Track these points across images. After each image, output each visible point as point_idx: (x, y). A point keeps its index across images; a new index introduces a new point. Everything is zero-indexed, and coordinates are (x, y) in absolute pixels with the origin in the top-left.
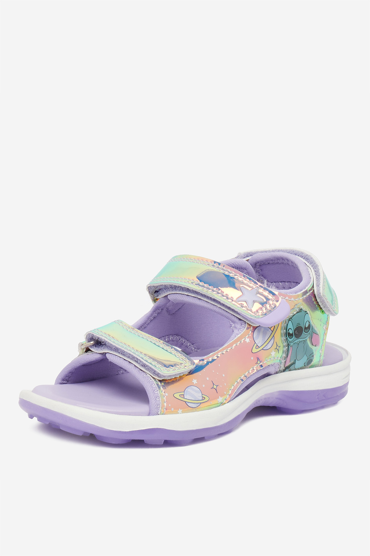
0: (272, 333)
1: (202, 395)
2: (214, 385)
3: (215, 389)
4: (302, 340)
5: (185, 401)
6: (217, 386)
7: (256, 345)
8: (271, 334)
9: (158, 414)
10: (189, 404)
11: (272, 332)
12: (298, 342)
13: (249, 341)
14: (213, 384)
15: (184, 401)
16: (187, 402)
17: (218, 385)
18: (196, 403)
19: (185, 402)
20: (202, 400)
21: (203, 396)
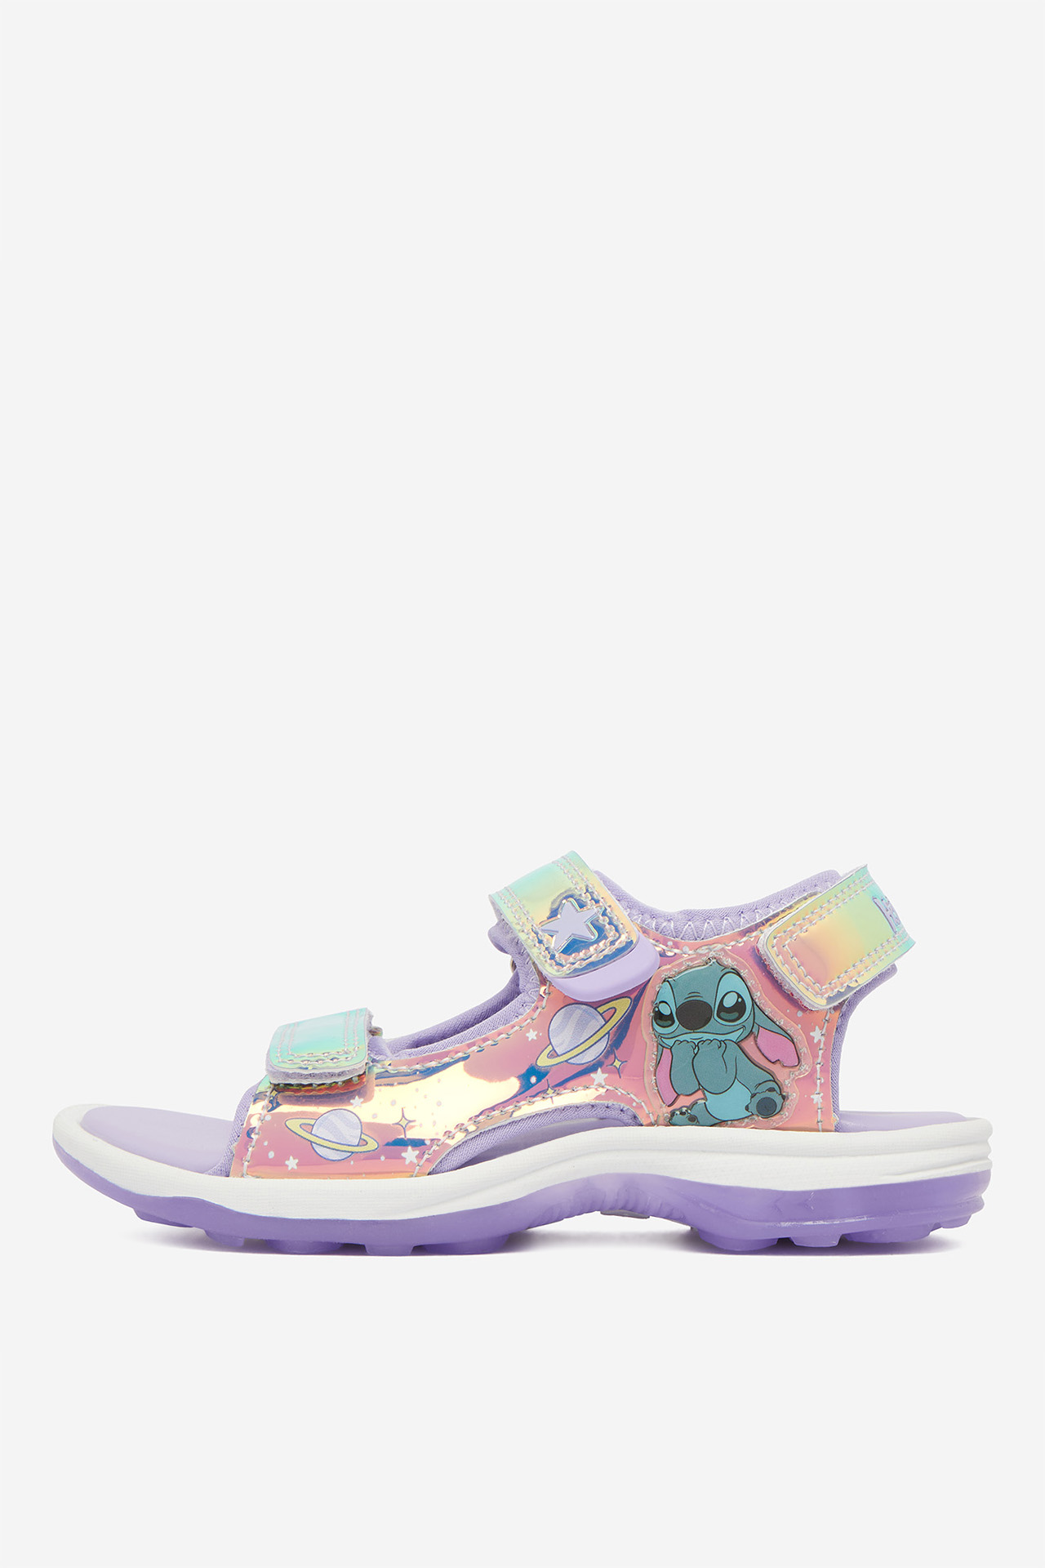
0: (604, 1025)
1: (362, 1132)
2: (404, 1119)
3: (402, 1127)
4: (706, 1036)
5: (311, 1140)
6: (410, 1122)
7: (550, 1048)
8: (602, 1028)
10: (319, 1150)
11: (606, 1023)
12: (696, 1042)
13: (535, 1038)
15: (308, 1140)
16: (315, 1143)
19: (309, 1143)
20: (358, 1145)
21: (363, 1135)
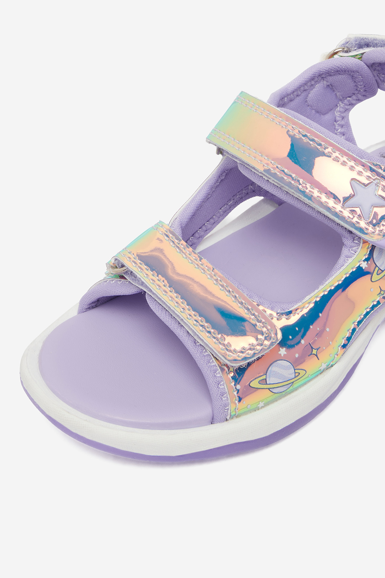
2: (314, 350)
3: (315, 354)
5: (268, 387)
6: (317, 349)
7: (377, 269)
9: (227, 420)
10: (274, 390)
13: (367, 266)
14: (311, 348)
15: (266, 389)
16: (271, 388)
17: (320, 348)
18: (286, 385)
19: (269, 389)
20: (295, 377)
21: (296, 371)
